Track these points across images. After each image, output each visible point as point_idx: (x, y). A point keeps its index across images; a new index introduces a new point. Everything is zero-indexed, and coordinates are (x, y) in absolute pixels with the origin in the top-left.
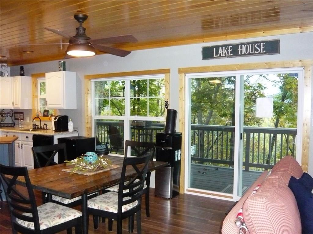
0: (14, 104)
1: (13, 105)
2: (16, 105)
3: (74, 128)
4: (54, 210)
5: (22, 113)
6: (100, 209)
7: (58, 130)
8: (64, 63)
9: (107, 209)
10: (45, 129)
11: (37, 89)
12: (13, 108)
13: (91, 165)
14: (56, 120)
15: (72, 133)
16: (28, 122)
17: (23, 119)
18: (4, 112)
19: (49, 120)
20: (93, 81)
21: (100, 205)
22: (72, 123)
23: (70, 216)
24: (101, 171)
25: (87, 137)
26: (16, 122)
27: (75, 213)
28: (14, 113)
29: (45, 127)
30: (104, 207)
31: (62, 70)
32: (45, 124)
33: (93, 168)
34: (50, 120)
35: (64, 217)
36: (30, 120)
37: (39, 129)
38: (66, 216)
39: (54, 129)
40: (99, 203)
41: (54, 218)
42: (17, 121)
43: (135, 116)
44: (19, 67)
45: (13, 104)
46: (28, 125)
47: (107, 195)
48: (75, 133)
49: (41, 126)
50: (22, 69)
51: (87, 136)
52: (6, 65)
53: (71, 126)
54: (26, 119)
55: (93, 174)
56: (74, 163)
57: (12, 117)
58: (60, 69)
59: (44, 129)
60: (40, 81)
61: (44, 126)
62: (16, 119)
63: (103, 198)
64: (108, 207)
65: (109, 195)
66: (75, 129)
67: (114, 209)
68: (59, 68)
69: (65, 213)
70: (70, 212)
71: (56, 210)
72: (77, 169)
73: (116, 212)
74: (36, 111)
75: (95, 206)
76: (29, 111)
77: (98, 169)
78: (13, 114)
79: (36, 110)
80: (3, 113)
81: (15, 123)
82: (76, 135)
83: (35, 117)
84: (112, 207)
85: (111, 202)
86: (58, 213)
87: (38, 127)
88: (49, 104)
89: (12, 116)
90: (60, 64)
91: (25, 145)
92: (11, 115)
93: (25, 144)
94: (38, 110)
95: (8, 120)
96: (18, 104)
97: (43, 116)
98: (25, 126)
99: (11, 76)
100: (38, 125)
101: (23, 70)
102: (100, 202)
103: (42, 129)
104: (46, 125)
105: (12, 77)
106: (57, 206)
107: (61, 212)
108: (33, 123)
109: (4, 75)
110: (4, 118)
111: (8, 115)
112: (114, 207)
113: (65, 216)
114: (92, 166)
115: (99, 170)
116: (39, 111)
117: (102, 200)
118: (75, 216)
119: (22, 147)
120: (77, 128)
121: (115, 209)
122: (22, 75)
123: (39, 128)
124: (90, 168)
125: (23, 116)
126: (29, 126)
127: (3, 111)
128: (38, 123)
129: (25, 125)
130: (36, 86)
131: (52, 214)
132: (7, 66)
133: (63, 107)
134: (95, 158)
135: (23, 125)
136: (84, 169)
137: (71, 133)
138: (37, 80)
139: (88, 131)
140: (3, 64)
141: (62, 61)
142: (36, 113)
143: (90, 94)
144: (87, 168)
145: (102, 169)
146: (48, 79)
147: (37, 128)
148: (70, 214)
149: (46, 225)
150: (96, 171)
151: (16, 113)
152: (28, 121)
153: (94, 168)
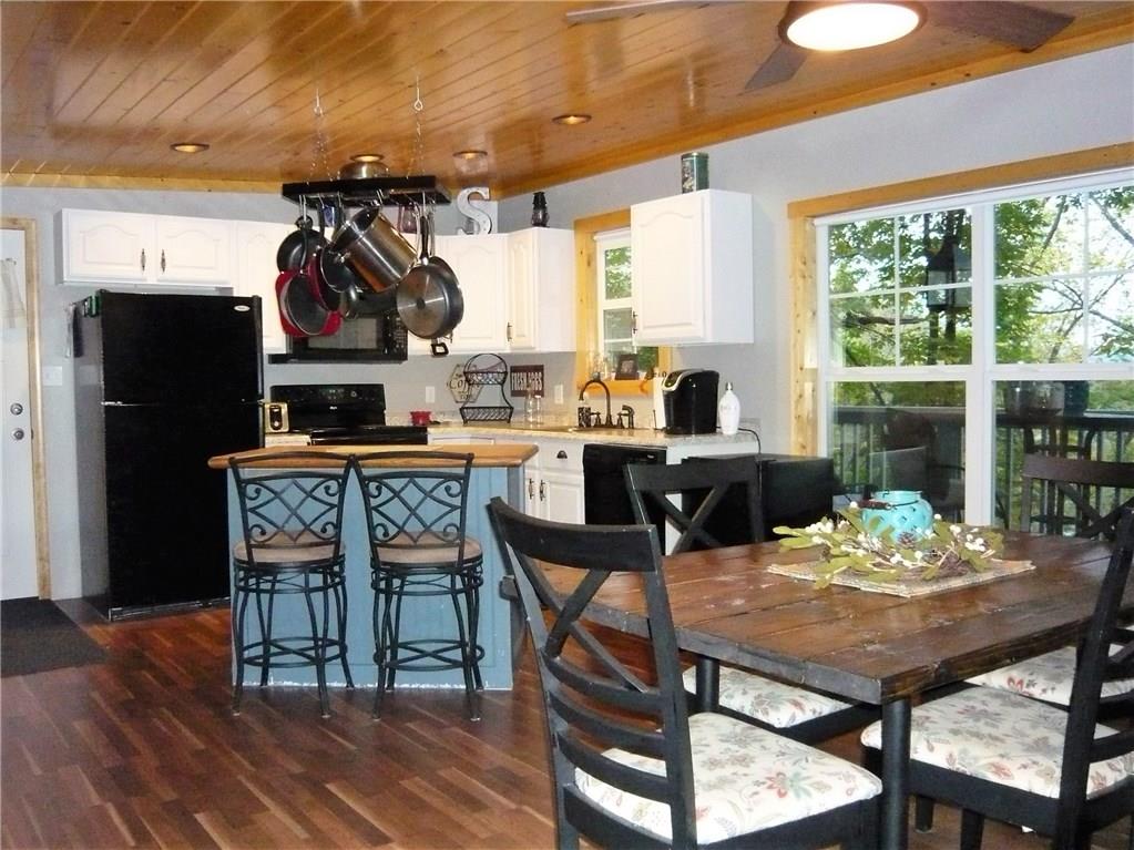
0: (513, 335)
1: (509, 338)
2: (518, 336)
3: (742, 421)
4: (743, 751)
5: (539, 369)
6: (958, 766)
7: (679, 428)
8: (703, 160)
9: (999, 770)
10: (627, 426)
11: (595, 273)
12: (508, 351)
13: (913, 549)
14: (674, 388)
15: (736, 439)
16: (562, 399)
17: (541, 393)
18: (475, 366)
19: (639, 392)
20: (823, 223)
21: (961, 747)
22: (736, 399)
23: (828, 787)
24: (956, 583)
25: (795, 457)
26: (517, 402)
27: (848, 777)
28: (509, 370)
29: (625, 421)
30: (983, 762)
31: (695, 188)
32: (625, 408)
33: (920, 564)
34: (646, 393)
35: (802, 793)
36: (567, 395)
37: (602, 426)
38: (811, 789)
39: (662, 423)
40: (950, 737)
41: (756, 793)
42: (521, 399)
43: (1015, 362)
44: (530, 197)
45: (509, 333)
46: (559, 415)
47: (971, 703)
48: (746, 441)
49: (609, 416)
50: (540, 202)
51: (797, 454)
52: (484, 192)
53: (729, 410)
54: (553, 389)
55: (924, 590)
56: (821, 536)
57: (502, 383)
58: (687, 185)
59: (623, 427)
60: (607, 241)
61: (620, 415)
62: (515, 393)
63: (961, 717)
64: (1005, 763)
65: (984, 703)
66: (747, 426)
67: (1039, 774)
68: (685, 180)
69: (804, 774)
70: (823, 768)
71: (751, 754)
72: (843, 564)
73: (1053, 791)
74: (591, 360)
75: (931, 749)
76: (565, 358)
77: (944, 572)
78: (506, 373)
79: (591, 355)
80: (474, 369)
81: (511, 408)
82: (748, 448)
83: (588, 380)
84: (1025, 767)
85: (1009, 740)
86: (769, 770)
87: (598, 420)
88: (645, 328)
89: (504, 381)
90: (688, 164)
91: (554, 486)
92: (502, 376)
93: (556, 483)
94: (597, 355)
95: (490, 396)
96: (526, 333)
97: (616, 378)
98: (546, 417)
99: (501, 230)
100: (598, 414)
101: (544, 208)
102: (955, 732)
103: (615, 427)
104: (630, 412)
105: (505, 235)
106: (749, 732)
107: (778, 767)
108: (581, 404)
109: (476, 228)
110: (475, 390)
111: (490, 376)
112: (1036, 768)
113: (804, 784)
114: (919, 554)
115: (946, 577)
116: (601, 359)
117: (956, 723)
118: (849, 792)
119: (541, 492)
120: (755, 421)
121: (1048, 774)
122: (542, 223)
123: (603, 422)
124: (907, 563)
125: (542, 379)
126: (564, 419)
127: (474, 362)
128: (597, 405)
129: (549, 413)
130: (589, 264)
131: (740, 770)
132: (486, 196)
133: (701, 334)
134: (924, 517)
135: (542, 413)
136: (878, 565)
137: (729, 439)
138: (595, 242)
139: (801, 430)
140: (474, 190)
141: (695, 154)
142: (590, 368)
143: (811, 277)
144: (894, 560)
145: (960, 575)
146: (642, 226)
147: (593, 425)
148: (826, 780)
149: (722, 821)
150: (936, 579)
151: (515, 369)
152: (559, 399)
153: (924, 564)
